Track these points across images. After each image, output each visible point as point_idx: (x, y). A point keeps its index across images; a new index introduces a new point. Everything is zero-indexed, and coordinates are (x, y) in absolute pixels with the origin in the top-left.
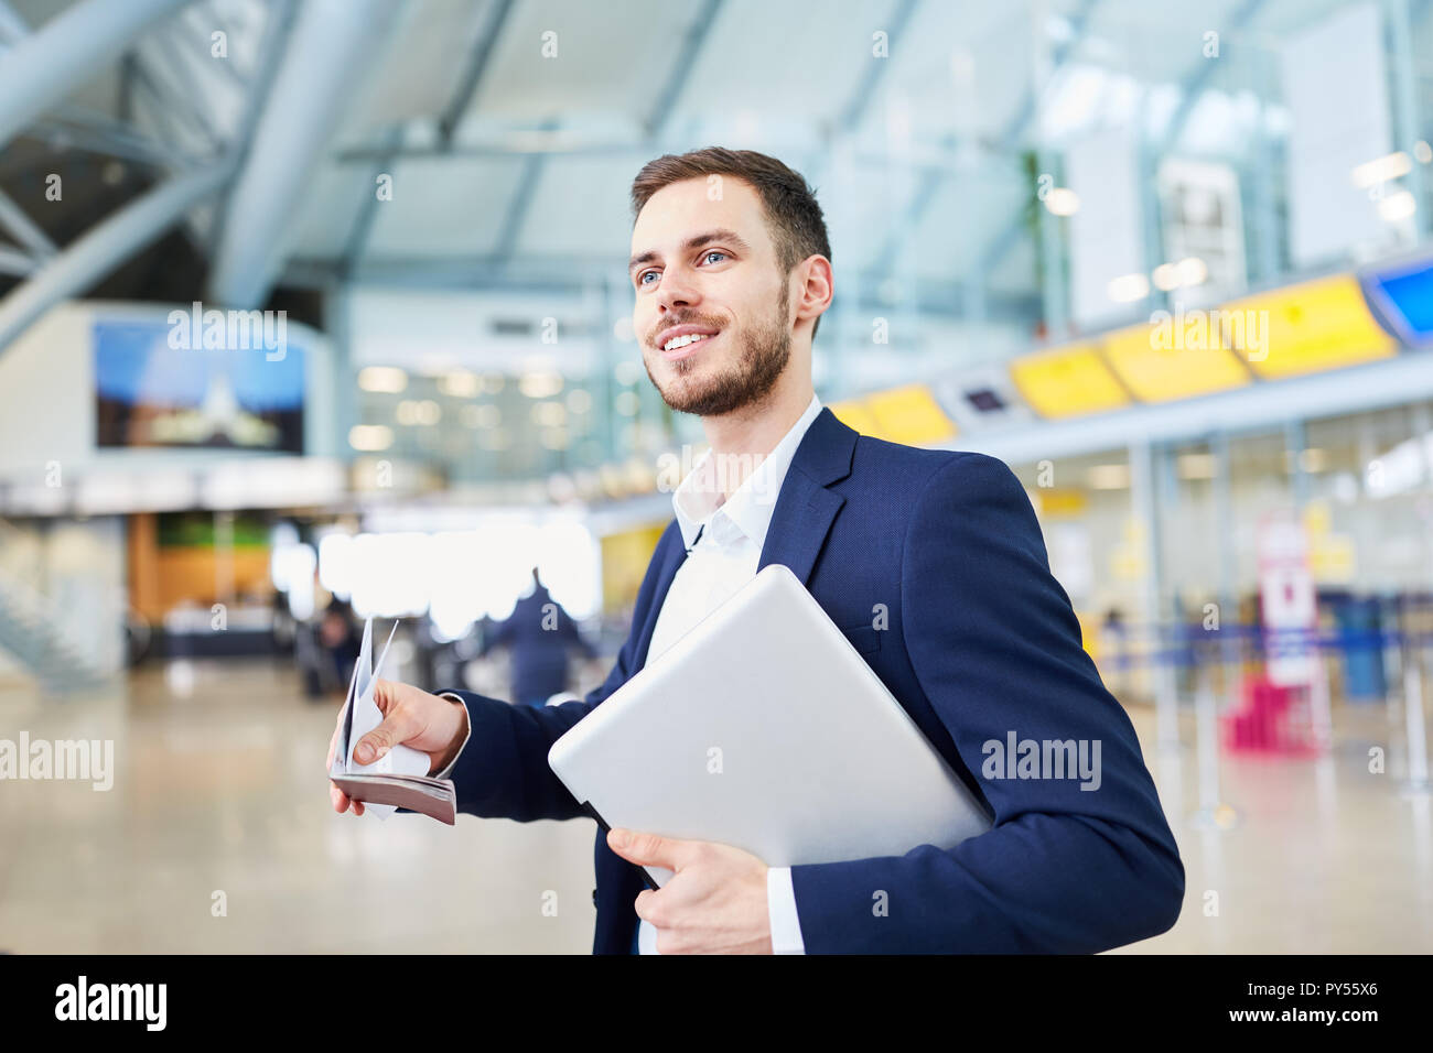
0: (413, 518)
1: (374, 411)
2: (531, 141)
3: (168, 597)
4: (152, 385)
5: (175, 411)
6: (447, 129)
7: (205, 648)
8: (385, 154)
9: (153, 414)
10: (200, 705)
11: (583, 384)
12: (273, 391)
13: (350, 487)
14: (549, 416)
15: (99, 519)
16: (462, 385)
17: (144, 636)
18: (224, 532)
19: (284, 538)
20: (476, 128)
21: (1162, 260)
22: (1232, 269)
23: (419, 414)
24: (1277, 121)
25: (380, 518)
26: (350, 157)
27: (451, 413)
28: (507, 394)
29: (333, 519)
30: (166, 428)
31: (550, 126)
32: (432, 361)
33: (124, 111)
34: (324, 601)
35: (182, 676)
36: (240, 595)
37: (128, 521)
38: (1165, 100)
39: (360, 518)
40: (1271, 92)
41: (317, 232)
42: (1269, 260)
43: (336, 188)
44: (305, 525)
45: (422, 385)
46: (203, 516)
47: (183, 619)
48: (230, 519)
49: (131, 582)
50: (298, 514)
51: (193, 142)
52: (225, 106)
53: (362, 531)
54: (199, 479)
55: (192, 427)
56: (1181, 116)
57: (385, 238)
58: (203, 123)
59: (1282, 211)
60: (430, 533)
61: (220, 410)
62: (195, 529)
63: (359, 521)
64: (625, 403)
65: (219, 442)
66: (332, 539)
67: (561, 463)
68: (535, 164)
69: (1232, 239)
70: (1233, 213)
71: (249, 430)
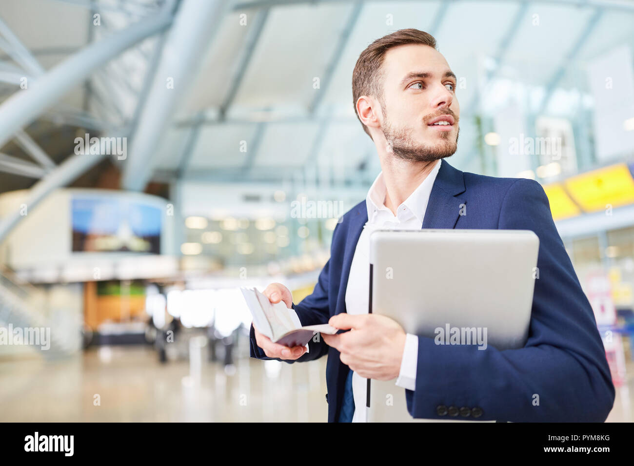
0: (209, 283)
1: (192, 236)
2: (259, 116)
3: (100, 318)
4: (96, 225)
5: (105, 236)
6: (223, 112)
7: (116, 341)
8: (196, 124)
9: (95, 237)
10: (114, 367)
11: (284, 224)
12: (149, 228)
13: (180, 269)
14: (268, 239)
15: (72, 284)
16: (230, 225)
17: (90, 336)
18: (125, 289)
19: (152, 292)
20: (236, 111)
21: (539, 165)
22: (571, 164)
23: (212, 238)
24: (589, 102)
25: (194, 283)
26: (182, 125)
27: (226, 236)
28: (251, 229)
29: (172, 283)
30: (101, 243)
31: (268, 109)
32: (218, 213)
33: (86, 107)
34: (170, 320)
35: (106, 354)
36: (132, 318)
37: (84, 285)
38: (538, 94)
39: (185, 283)
40: (585, 89)
41: (167, 158)
42: (587, 159)
43: (176, 138)
44: (161, 287)
45: (214, 225)
46: (116, 282)
47: (108, 328)
48: (129, 284)
49: (85, 312)
50: (157, 281)
51: (114, 120)
52: (128, 104)
53: (186, 289)
54: (115, 266)
55: (113, 243)
56: (546, 101)
57: (198, 160)
58: (118, 111)
59: (592, 141)
60: (216, 289)
61: (125, 236)
62: (113, 288)
63: (184, 284)
64: (302, 232)
65: (124, 249)
66: (173, 293)
67: (273, 258)
68: (261, 127)
69: (570, 152)
70: (570, 141)
71: (138, 244)
